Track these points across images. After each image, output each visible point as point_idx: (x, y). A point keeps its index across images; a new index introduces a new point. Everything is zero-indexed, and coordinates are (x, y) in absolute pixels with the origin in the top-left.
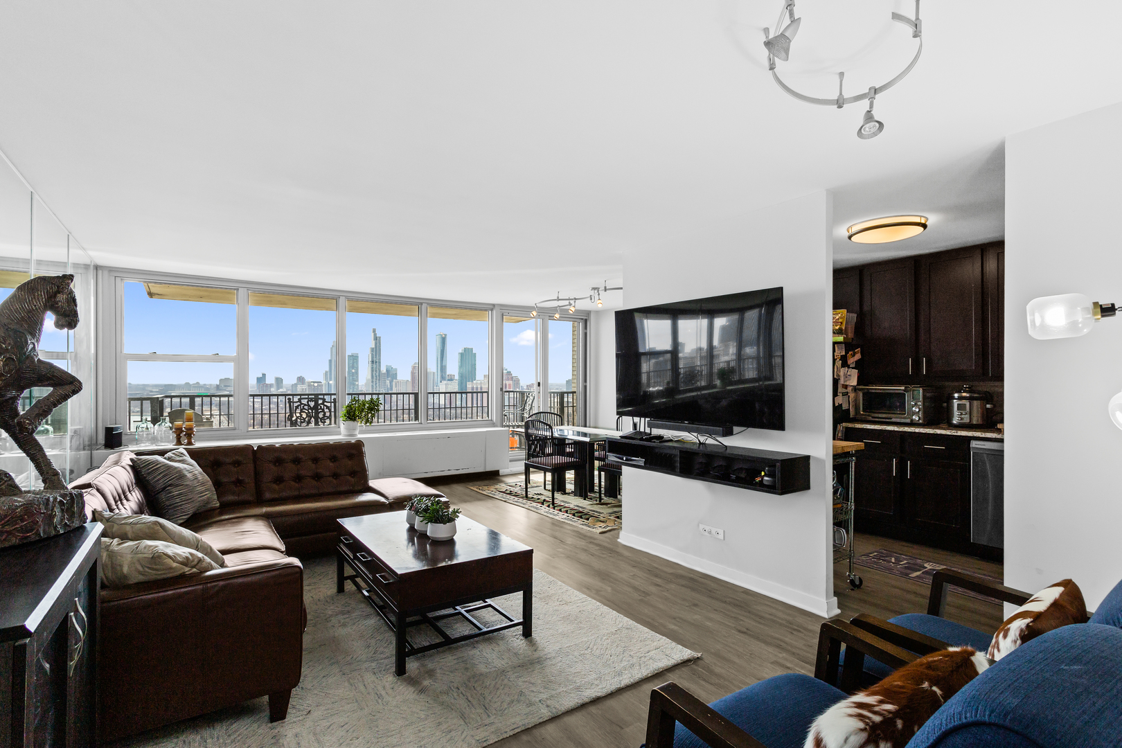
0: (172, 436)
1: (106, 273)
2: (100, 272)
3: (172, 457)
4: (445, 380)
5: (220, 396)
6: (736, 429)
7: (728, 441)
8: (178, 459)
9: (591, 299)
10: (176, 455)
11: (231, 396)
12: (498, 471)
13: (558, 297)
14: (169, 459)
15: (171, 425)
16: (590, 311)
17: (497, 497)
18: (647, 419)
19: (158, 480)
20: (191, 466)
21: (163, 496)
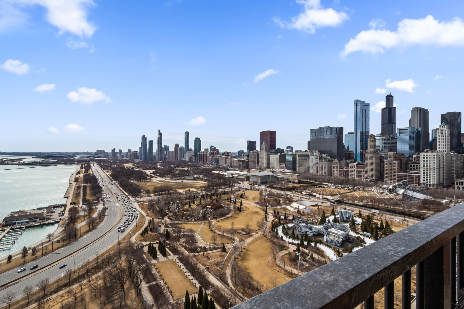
4: (188, 151)
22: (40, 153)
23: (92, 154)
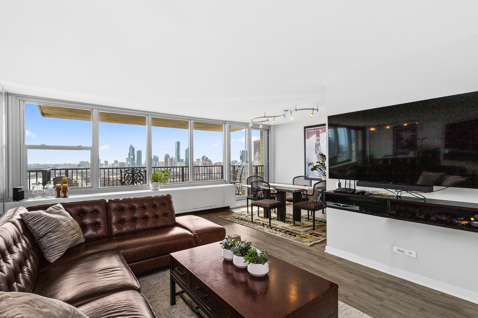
0: (55, 193)
1: (14, 97)
2: (10, 97)
3: (52, 210)
4: (179, 161)
5: (82, 169)
6: (435, 188)
7: (428, 196)
8: (57, 211)
9: (284, 116)
10: (55, 208)
11: (89, 169)
12: (229, 207)
13: (265, 116)
14: (50, 212)
15: (54, 186)
16: (271, 125)
17: (236, 222)
18: (356, 181)
19: (41, 229)
20: (66, 216)
21: (44, 240)
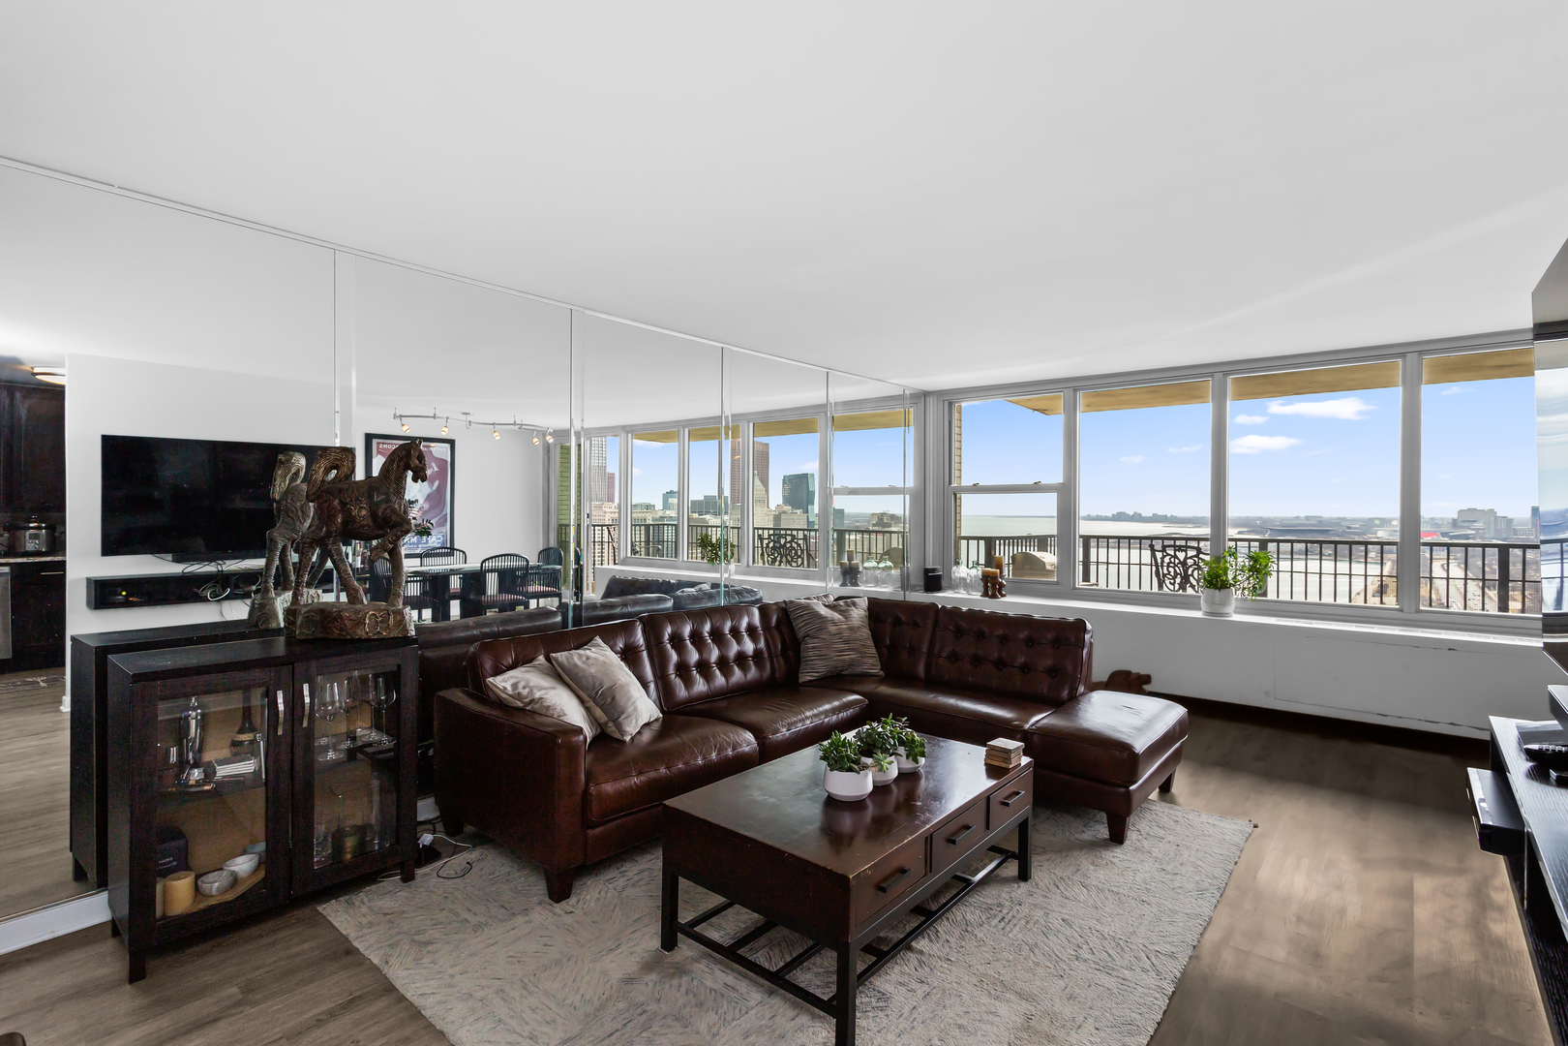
19: (801, 628)
22: (1261, 518)
23: (1437, 525)
